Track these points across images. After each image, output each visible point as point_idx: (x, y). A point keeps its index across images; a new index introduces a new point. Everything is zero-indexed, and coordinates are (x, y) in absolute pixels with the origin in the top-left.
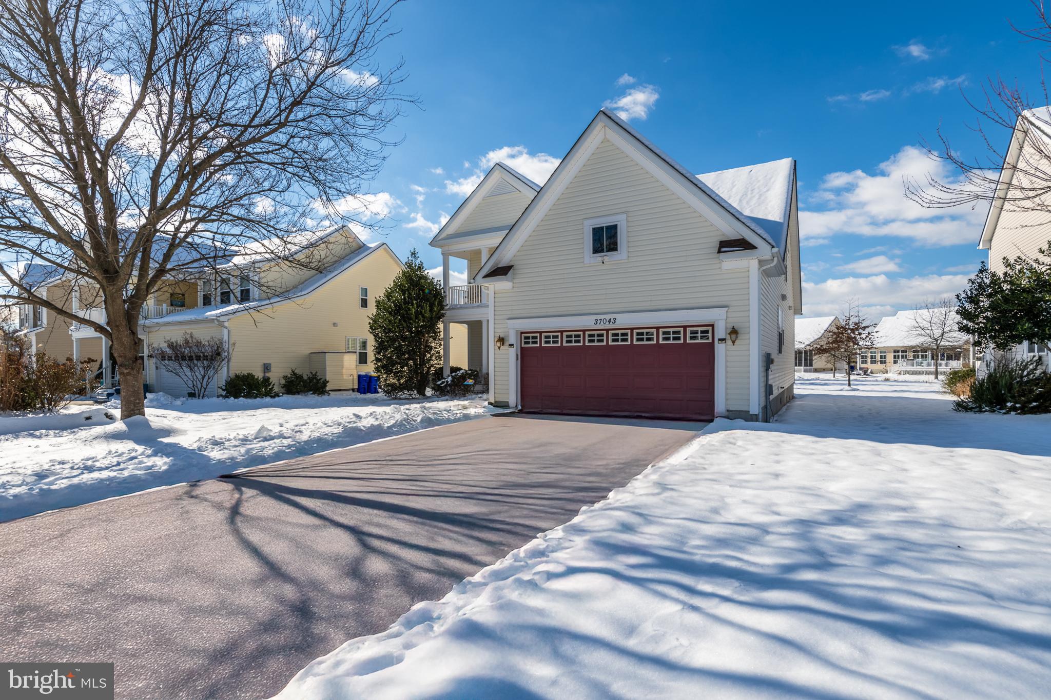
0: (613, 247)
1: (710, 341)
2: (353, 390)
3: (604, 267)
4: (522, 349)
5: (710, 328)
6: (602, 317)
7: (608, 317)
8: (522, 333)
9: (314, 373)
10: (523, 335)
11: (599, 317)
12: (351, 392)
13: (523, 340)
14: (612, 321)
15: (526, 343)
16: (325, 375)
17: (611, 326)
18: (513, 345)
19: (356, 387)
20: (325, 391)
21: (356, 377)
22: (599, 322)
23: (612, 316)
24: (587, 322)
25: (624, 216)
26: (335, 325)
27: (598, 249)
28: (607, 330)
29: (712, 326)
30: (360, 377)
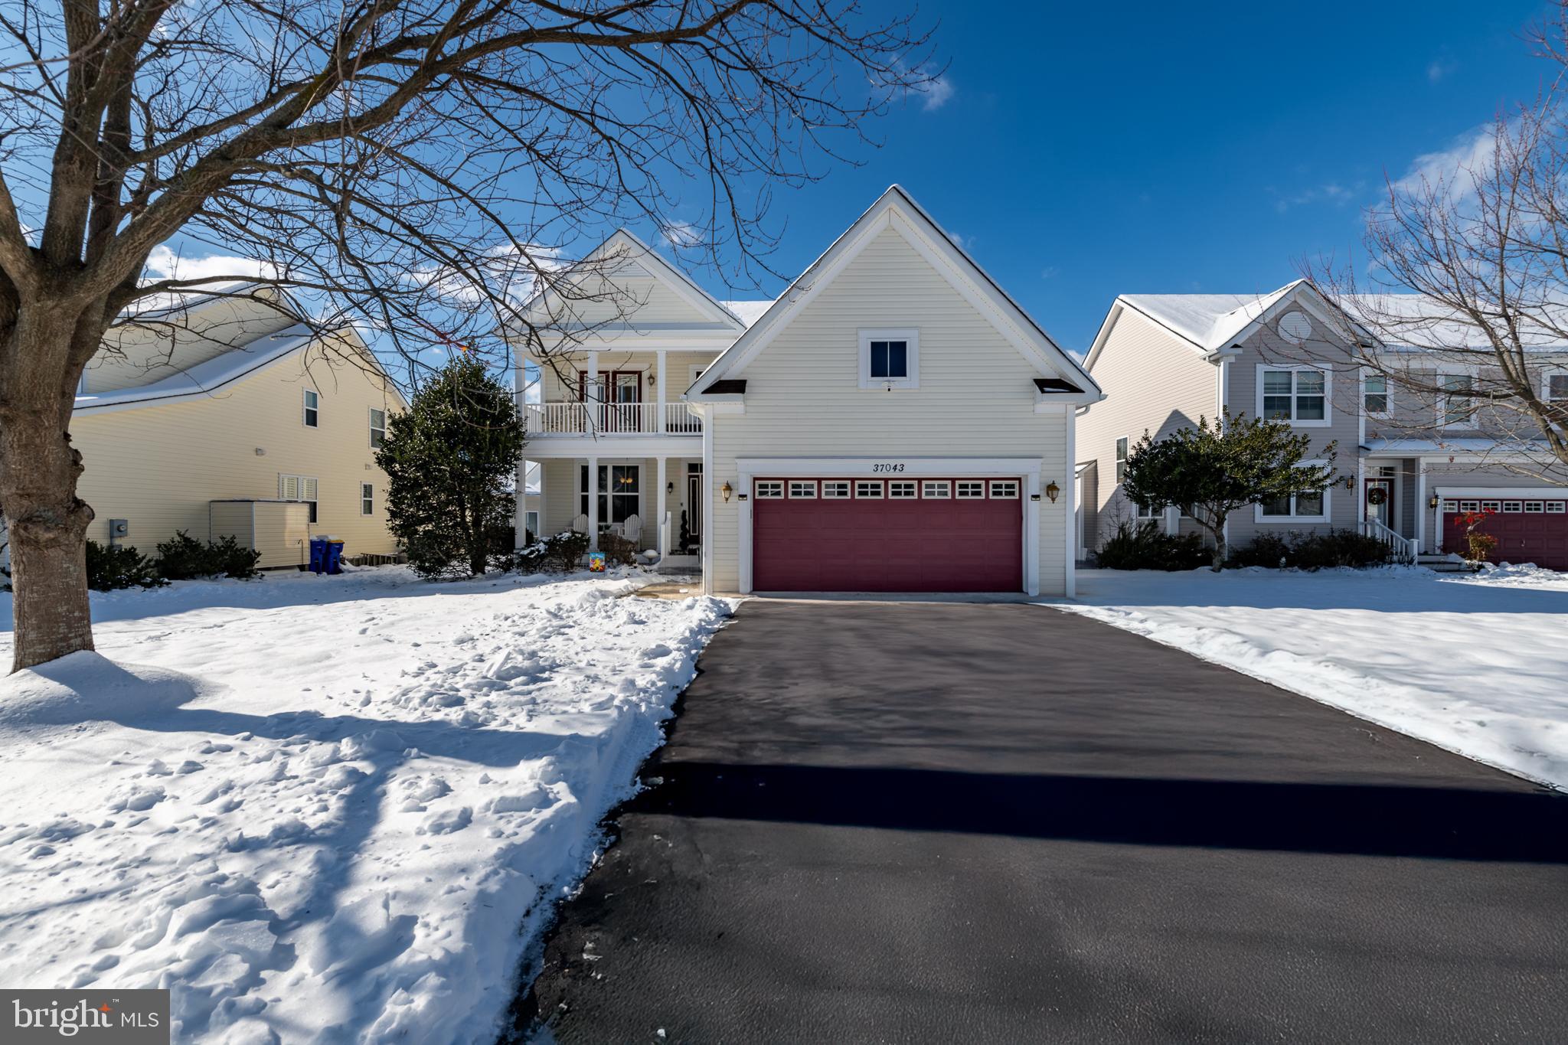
0: (900, 370)
1: (1017, 497)
2: (302, 568)
3: (889, 395)
4: (756, 503)
5: (1016, 483)
6: (885, 462)
7: (893, 462)
8: (755, 479)
9: (228, 538)
10: (758, 483)
11: (880, 462)
12: (297, 570)
13: (757, 490)
14: (898, 467)
15: (761, 493)
16: (251, 543)
17: (892, 474)
18: (745, 496)
19: (307, 561)
20: (252, 571)
21: (307, 545)
22: (880, 468)
23: (899, 462)
24: (863, 469)
25: (915, 333)
26: (258, 451)
27: (878, 370)
28: (886, 480)
29: (1019, 479)
30: (313, 544)
